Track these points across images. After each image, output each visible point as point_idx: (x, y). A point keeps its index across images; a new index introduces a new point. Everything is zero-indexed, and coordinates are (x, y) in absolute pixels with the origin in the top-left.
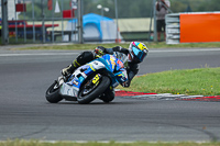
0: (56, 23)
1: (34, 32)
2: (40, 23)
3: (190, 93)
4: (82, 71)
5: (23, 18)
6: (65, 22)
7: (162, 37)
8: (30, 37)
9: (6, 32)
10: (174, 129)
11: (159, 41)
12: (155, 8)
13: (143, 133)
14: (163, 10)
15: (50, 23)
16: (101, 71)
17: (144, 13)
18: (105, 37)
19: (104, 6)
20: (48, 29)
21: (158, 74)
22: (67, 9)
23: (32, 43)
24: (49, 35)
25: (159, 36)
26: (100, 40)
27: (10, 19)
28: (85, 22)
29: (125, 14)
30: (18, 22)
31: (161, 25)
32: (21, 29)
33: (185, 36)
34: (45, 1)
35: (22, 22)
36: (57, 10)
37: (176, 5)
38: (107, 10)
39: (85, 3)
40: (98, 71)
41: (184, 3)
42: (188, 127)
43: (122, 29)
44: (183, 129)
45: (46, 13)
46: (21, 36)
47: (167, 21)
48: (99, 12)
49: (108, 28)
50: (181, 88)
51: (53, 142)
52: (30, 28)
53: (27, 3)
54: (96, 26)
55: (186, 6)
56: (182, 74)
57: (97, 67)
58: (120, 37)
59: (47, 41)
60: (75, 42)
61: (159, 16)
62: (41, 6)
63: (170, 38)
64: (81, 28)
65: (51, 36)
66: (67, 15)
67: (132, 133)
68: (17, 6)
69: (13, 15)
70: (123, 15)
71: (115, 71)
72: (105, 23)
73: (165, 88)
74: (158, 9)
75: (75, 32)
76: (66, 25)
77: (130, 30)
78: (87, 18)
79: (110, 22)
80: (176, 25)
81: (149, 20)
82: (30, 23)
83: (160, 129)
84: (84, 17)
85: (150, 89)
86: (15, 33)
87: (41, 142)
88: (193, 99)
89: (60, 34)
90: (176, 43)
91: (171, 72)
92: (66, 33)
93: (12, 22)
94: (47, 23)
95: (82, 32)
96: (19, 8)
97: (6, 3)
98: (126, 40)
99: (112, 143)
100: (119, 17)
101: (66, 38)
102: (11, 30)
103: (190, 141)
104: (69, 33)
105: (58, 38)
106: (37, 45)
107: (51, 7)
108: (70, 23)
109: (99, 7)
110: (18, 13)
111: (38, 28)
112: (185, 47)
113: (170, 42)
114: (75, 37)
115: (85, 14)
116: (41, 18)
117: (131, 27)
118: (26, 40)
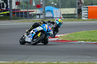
0: (33, 10)
1: (24, 14)
2: (26, 10)
3: (93, 41)
4: (34, 31)
5: (19, 8)
6: (37, 10)
7: (80, 16)
8: (22, 16)
9: (11, 14)
10: (86, 57)
11: (79, 18)
12: (77, 4)
13: (72, 58)
14: (80, 4)
15: (31, 10)
16: (42, 31)
17: (72, 6)
18: (55, 16)
19: (55, 3)
20: (30, 13)
21: (78, 32)
22: (38, 4)
23: (23, 19)
24: (30, 15)
25: (79, 16)
26: (53, 18)
27: (13, 8)
28: (46, 10)
29: (64, 6)
30: (17, 10)
31: (80, 11)
32: (18, 13)
33: (90, 16)
34: (29, 1)
35: (18, 9)
36: (34, 4)
37: (86, 2)
38: (56, 4)
39: (46, 1)
40: (40, 31)
41: (90, 1)
42: (91, 56)
43: (62, 13)
44: (89, 57)
45: (29, 6)
46: (18, 16)
47: (82, 9)
48: (52, 5)
49: (56, 12)
50: (89, 38)
51: (32, 62)
52: (22, 12)
53: (21, 1)
54: (51, 11)
55: (91, 3)
56: (89, 33)
57: (40, 29)
58: (62, 16)
59: (29, 18)
60: (42, 18)
61: (79, 7)
62: (27, 3)
63: (84, 17)
64: (44, 12)
65: (31, 16)
66: (38, 6)
67: (67, 59)
68: (16, 3)
69: (14, 7)
70: (63, 7)
71: (47, 31)
72: (55, 10)
73: (82, 39)
74: (79, 4)
75: (42, 14)
76: (38, 11)
77: (66, 13)
78: (47, 8)
79: (57, 10)
80: (86, 11)
81: (74, 9)
82: (22, 10)
83: (79, 57)
84: (46, 8)
85: (75, 39)
86: (15, 14)
87: (27, 62)
88: (94, 44)
89: (35, 15)
90: (86, 19)
91: (84, 32)
92: (38, 14)
93: (14, 10)
94: (29, 10)
95: (45, 14)
96: (17, 3)
97: (11, 1)
98: (64, 18)
99: (58, 63)
100: (61, 8)
101: (38, 17)
102: (14, 13)
103: (92, 62)
104: (39, 15)
105: (34, 17)
106: (25, 20)
107: (31, 3)
108: (39, 10)
109: (53, 3)
110: (17, 6)
111: (25, 12)
112: (90, 21)
113: (84, 19)
114: (42, 17)
115: (46, 6)
116: (27, 8)
117: (66, 12)
118: (20, 18)
